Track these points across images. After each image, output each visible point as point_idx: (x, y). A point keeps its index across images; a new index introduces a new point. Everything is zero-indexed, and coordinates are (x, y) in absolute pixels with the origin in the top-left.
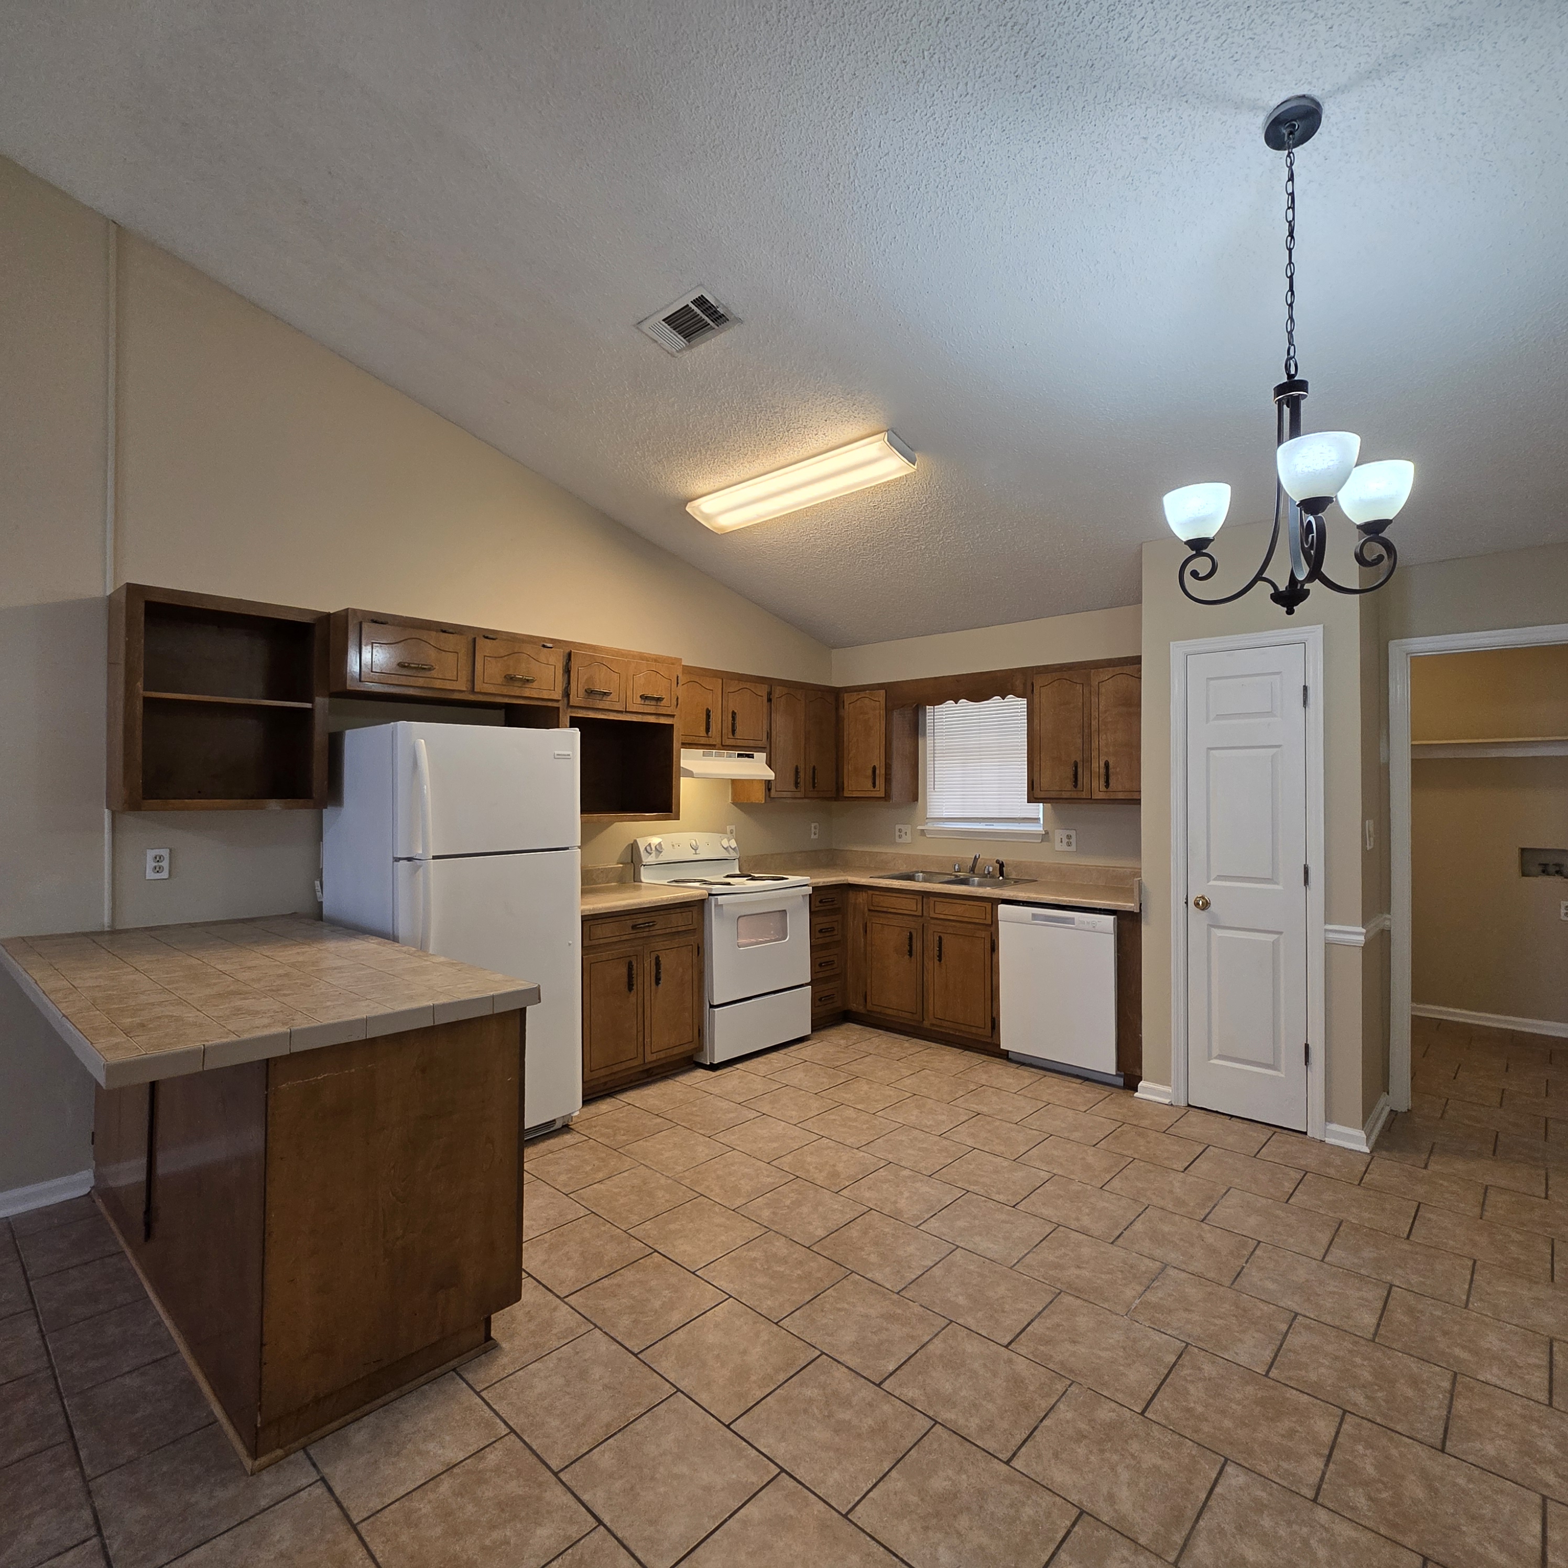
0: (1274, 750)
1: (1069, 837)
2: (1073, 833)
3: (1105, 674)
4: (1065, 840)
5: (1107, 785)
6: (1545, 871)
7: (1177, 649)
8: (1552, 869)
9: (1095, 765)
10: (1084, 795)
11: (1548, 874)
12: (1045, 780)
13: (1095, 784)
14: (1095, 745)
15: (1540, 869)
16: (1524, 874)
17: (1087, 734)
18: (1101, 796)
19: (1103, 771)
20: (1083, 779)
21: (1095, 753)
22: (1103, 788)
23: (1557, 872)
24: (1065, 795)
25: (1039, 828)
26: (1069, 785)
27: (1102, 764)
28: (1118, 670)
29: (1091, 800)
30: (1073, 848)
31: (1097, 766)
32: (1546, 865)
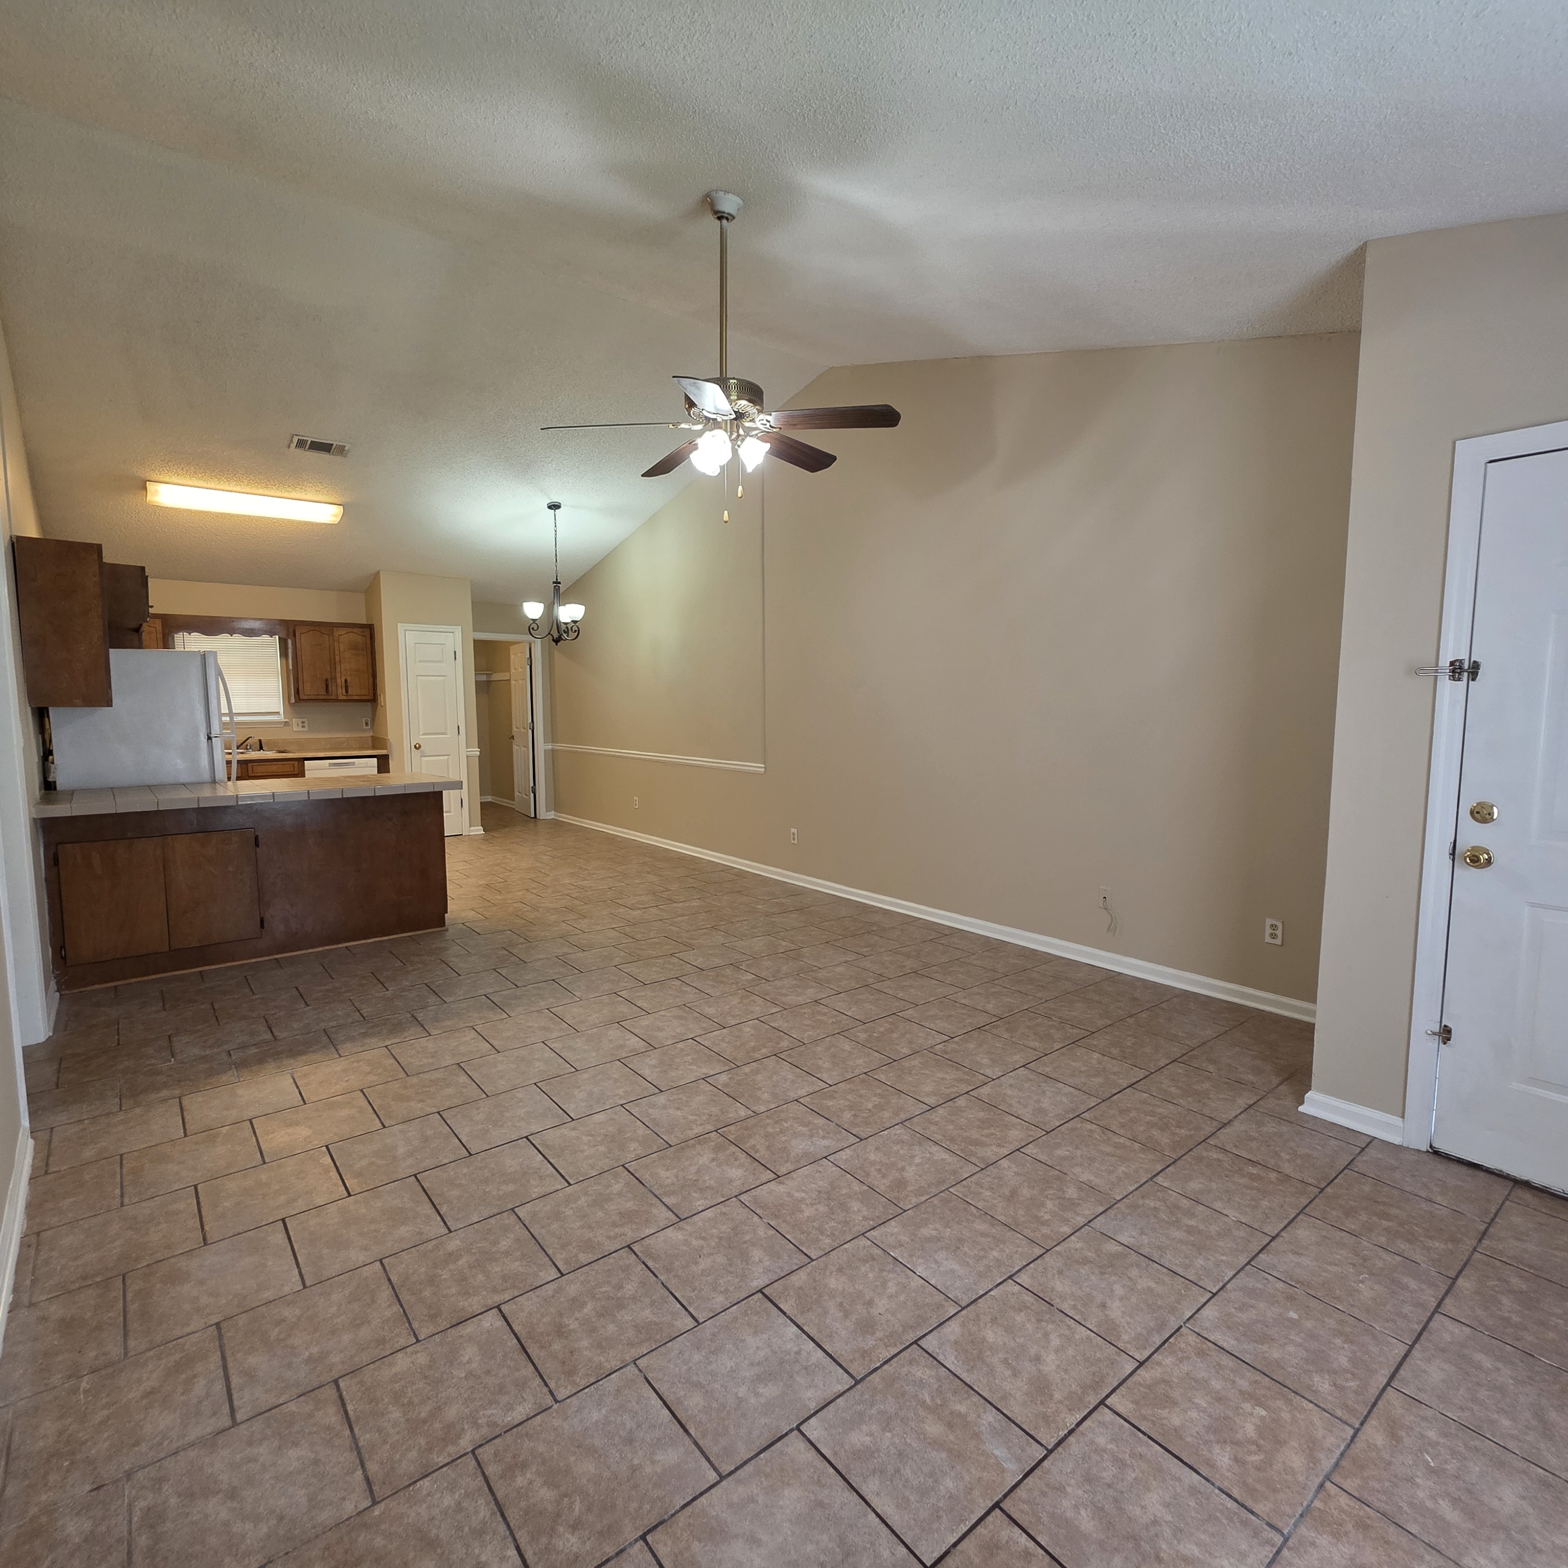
0: (443, 678)
1: (303, 722)
2: (305, 720)
3: (342, 631)
4: (301, 725)
5: (347, 692)
7: (401, 627)
9: (339, 681)
10: (333, 697)
12: (308, 689)
13: (340, 691)
14: (338, 670)
17: (333, 664)
18: (344, 698)
19: (344, 684)
20: (332, 688)
21: (338, 675)
22: (344, 693)
24: (321, 697)
25: (281, 718)
26: (324, 692)
27: (343, 681)
28: (350, 630)
29: (337, 700)
30: (306, 729)
31: (340, 681)
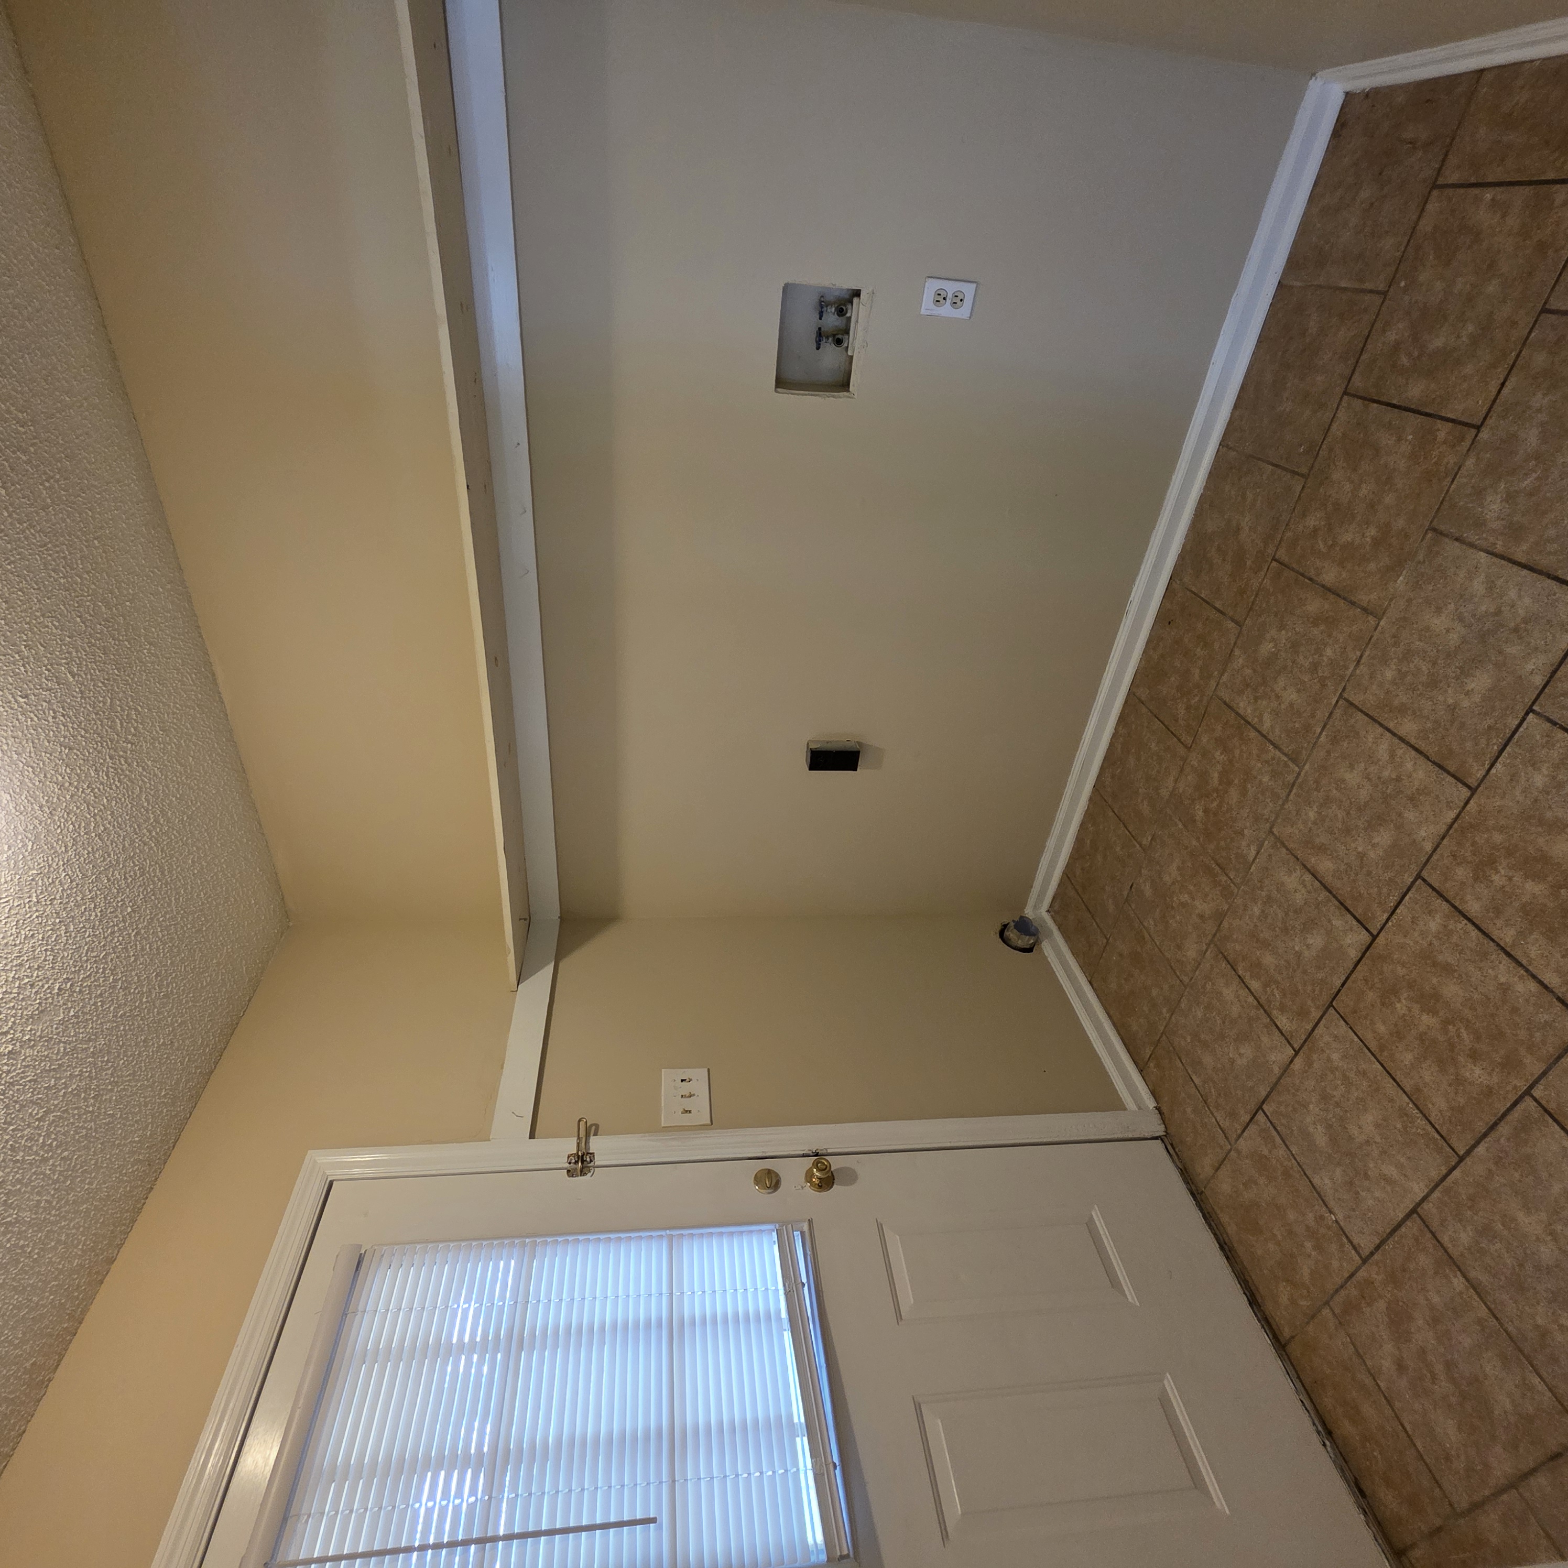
6: (839, 337)
8: (832, 320)
11: (847, 332)
15: (829, 348)
16: (843, 385)
23: (841, 312)
32: (820, 335)
